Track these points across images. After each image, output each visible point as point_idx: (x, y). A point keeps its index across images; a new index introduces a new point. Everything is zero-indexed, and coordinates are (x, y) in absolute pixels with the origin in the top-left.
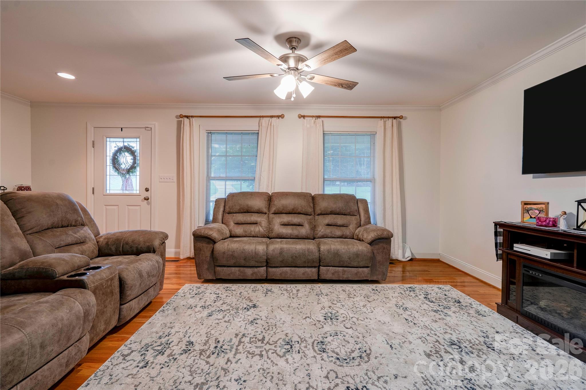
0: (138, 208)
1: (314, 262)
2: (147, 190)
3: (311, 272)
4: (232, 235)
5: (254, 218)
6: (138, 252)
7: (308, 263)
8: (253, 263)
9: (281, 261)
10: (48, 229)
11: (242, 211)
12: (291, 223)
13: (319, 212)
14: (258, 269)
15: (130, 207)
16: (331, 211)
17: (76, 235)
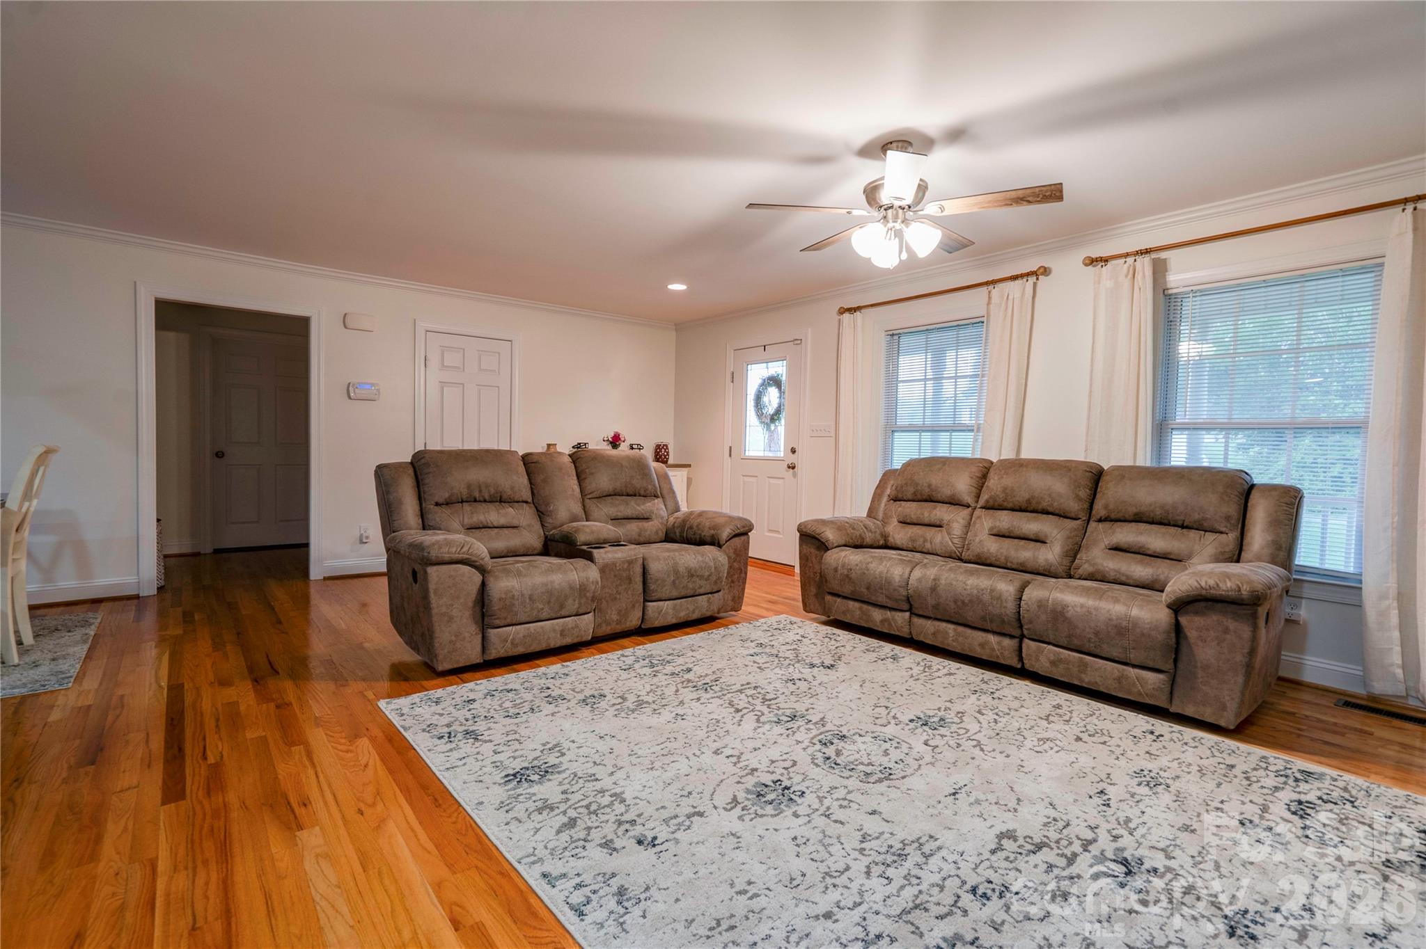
0: (780, 482)
1: (1003, 621)
2: (793, 451)
3: (1000, 647)
4: (889, 544)
5: (941, 513)
6: (701, 543)
7: (991, 621)
8: (882, 599)
9: (933, 607)
10: (610, 495)
11: (919, 497)
12: (1017, 532)
13: (1103, 513)
14: (893, 613)
15: (772, 481)
16: (1136, 514)
17: (638, 508)
